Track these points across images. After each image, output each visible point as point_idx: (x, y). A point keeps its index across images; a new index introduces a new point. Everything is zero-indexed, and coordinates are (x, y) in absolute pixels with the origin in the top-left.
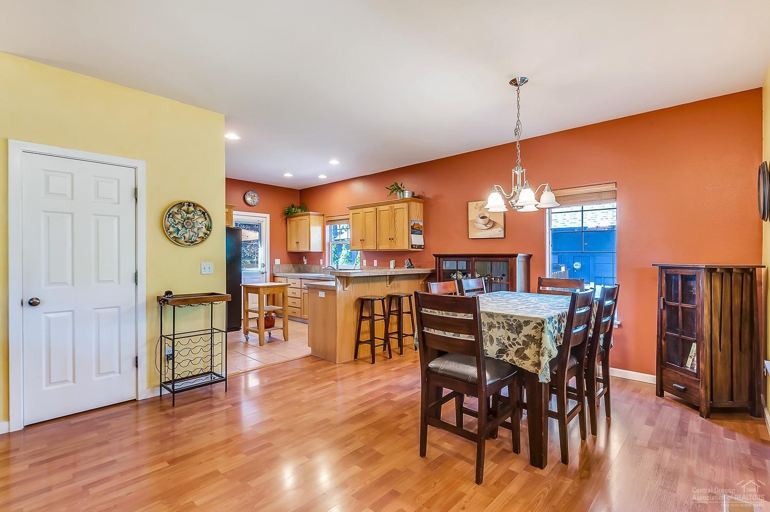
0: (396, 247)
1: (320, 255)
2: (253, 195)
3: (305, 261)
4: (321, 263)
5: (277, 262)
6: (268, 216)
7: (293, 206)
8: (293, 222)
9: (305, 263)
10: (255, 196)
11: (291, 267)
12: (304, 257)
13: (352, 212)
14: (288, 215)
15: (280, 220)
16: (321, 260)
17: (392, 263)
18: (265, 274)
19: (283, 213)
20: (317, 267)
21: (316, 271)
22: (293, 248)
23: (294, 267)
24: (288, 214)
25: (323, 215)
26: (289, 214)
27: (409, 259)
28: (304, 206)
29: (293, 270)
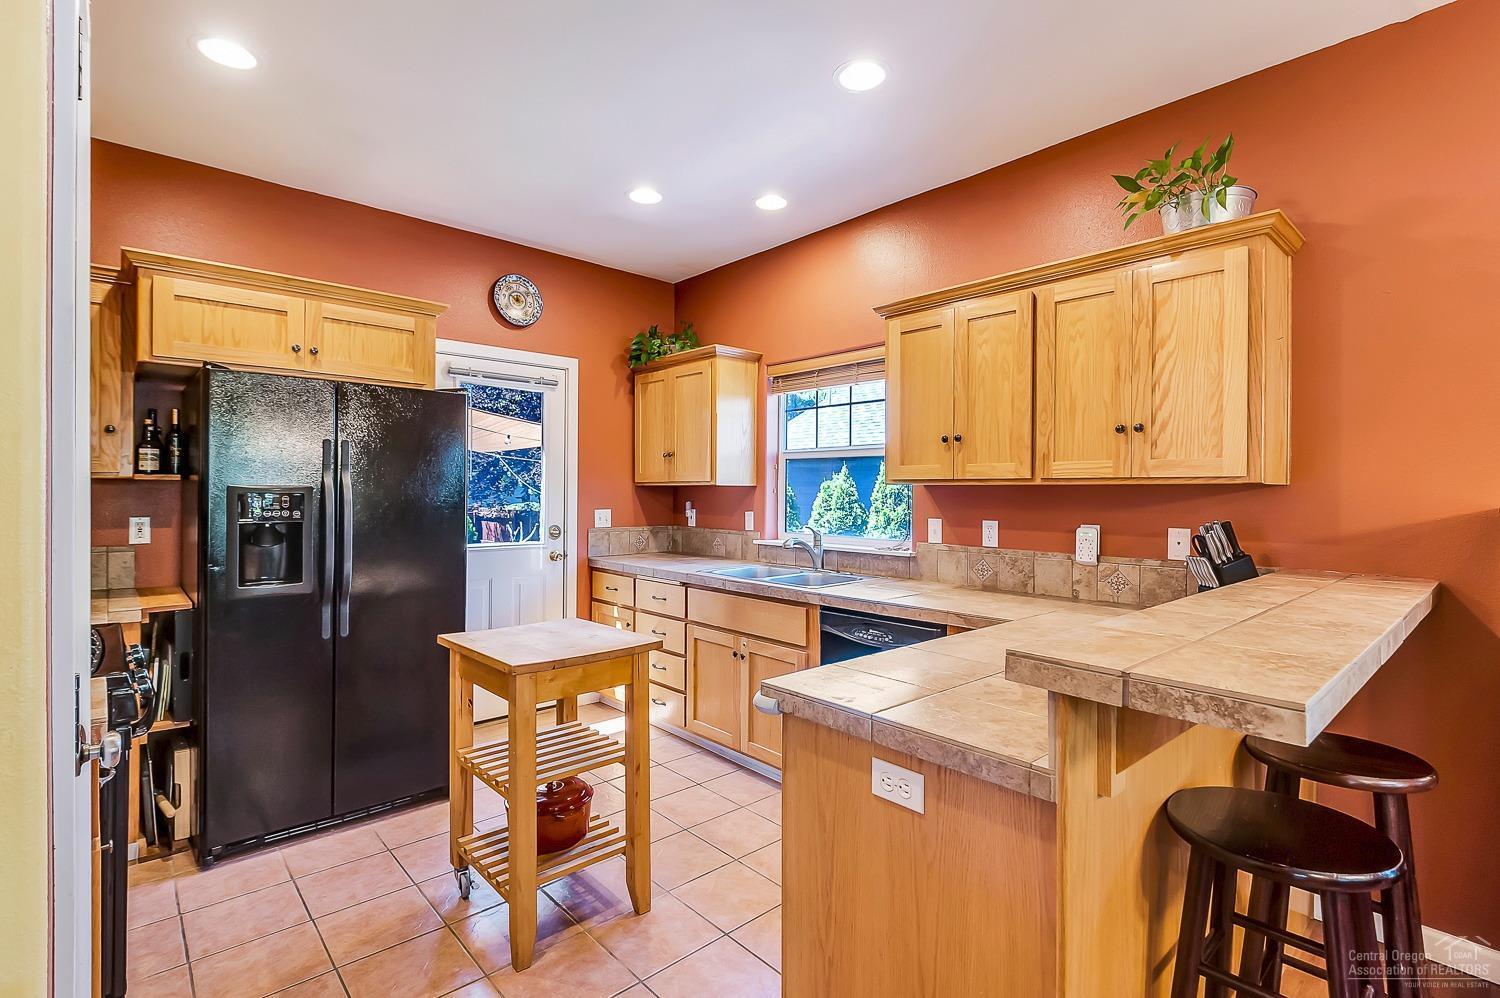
0: (1155, 467)
1: (745, 497)
2: (522, 289)
3: (691, 514)
4: (750, 524)
5: (603, 518)
6: (573, 364)
7: (653, 334)
8: (655, 389)
9: (692, 523)
10: (528, 294)
11: (646, 535)
12: (688, 504)
13: (896, 325)
14: (637, 364)
15: (611, 379)
16: (749, 517)
17: (1087, 538)
18: (560, 562)
19: (622, 356)
20: (734, 539)
21: (728, 553)
22: (655, 472)
23: (655, 534)
24: (638, 358)
25: (759, 359)
26: (644, 358)
27: (1226, 527)
28: (690, 332)
29: (652, 544)
